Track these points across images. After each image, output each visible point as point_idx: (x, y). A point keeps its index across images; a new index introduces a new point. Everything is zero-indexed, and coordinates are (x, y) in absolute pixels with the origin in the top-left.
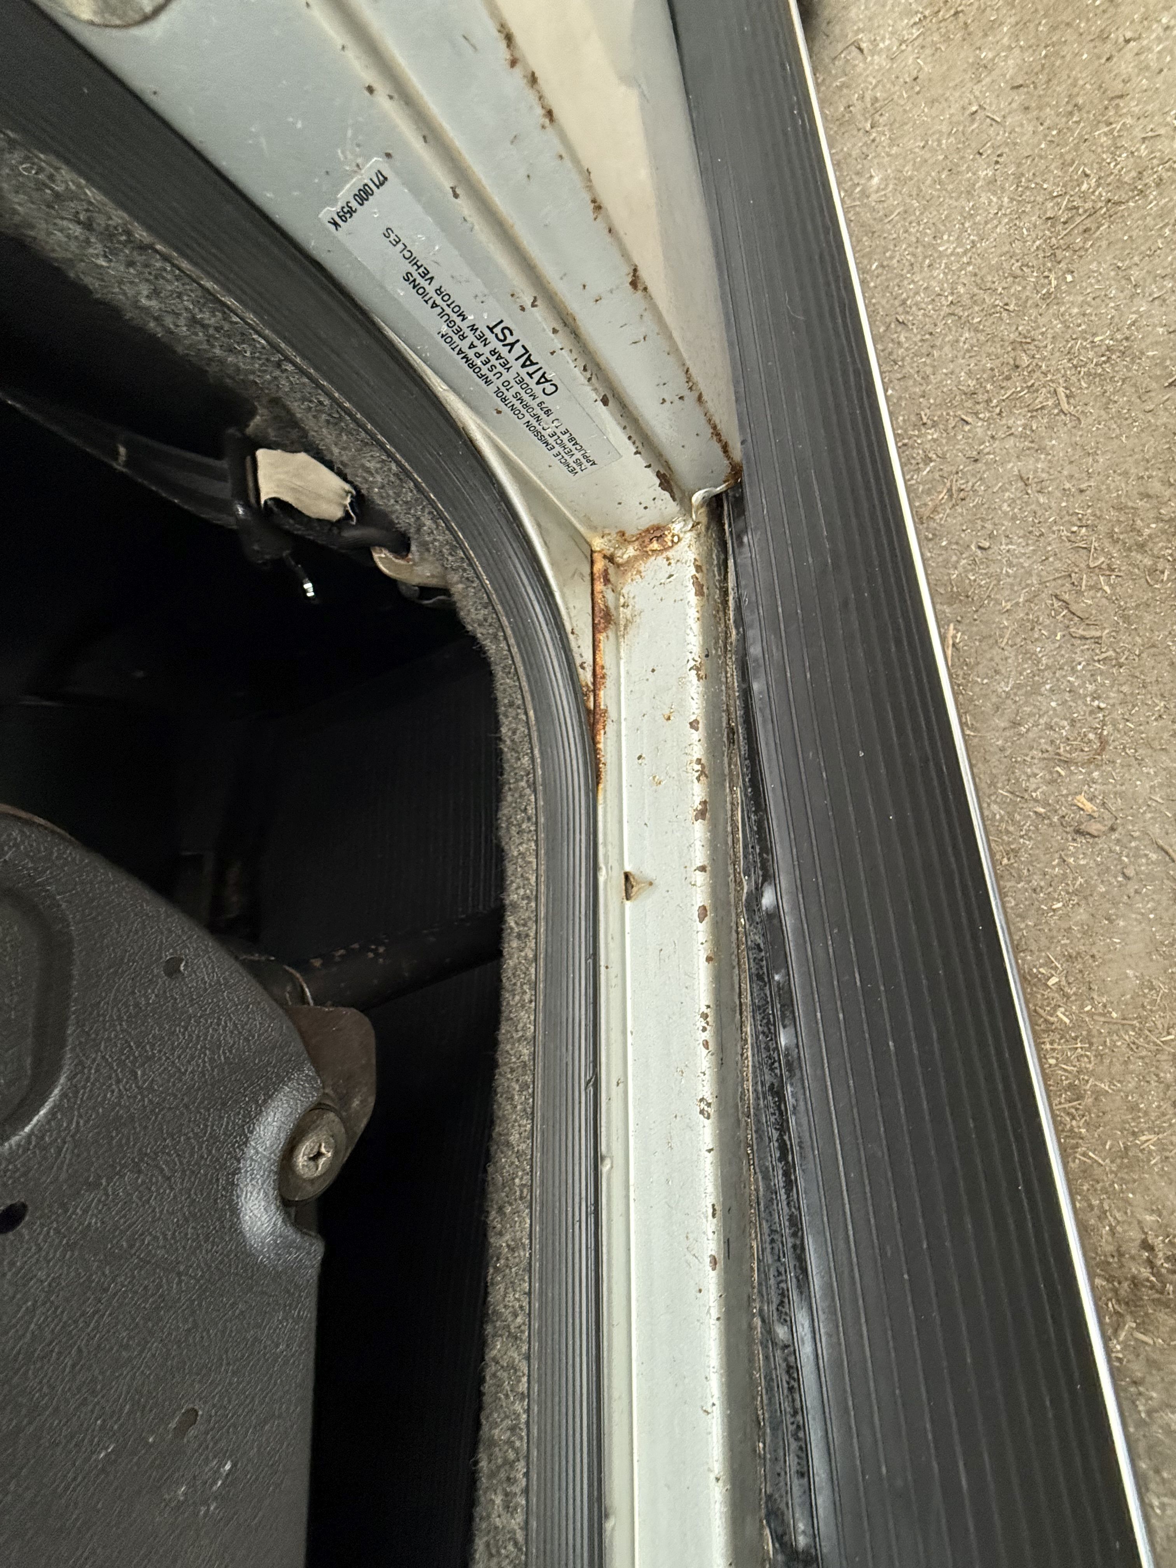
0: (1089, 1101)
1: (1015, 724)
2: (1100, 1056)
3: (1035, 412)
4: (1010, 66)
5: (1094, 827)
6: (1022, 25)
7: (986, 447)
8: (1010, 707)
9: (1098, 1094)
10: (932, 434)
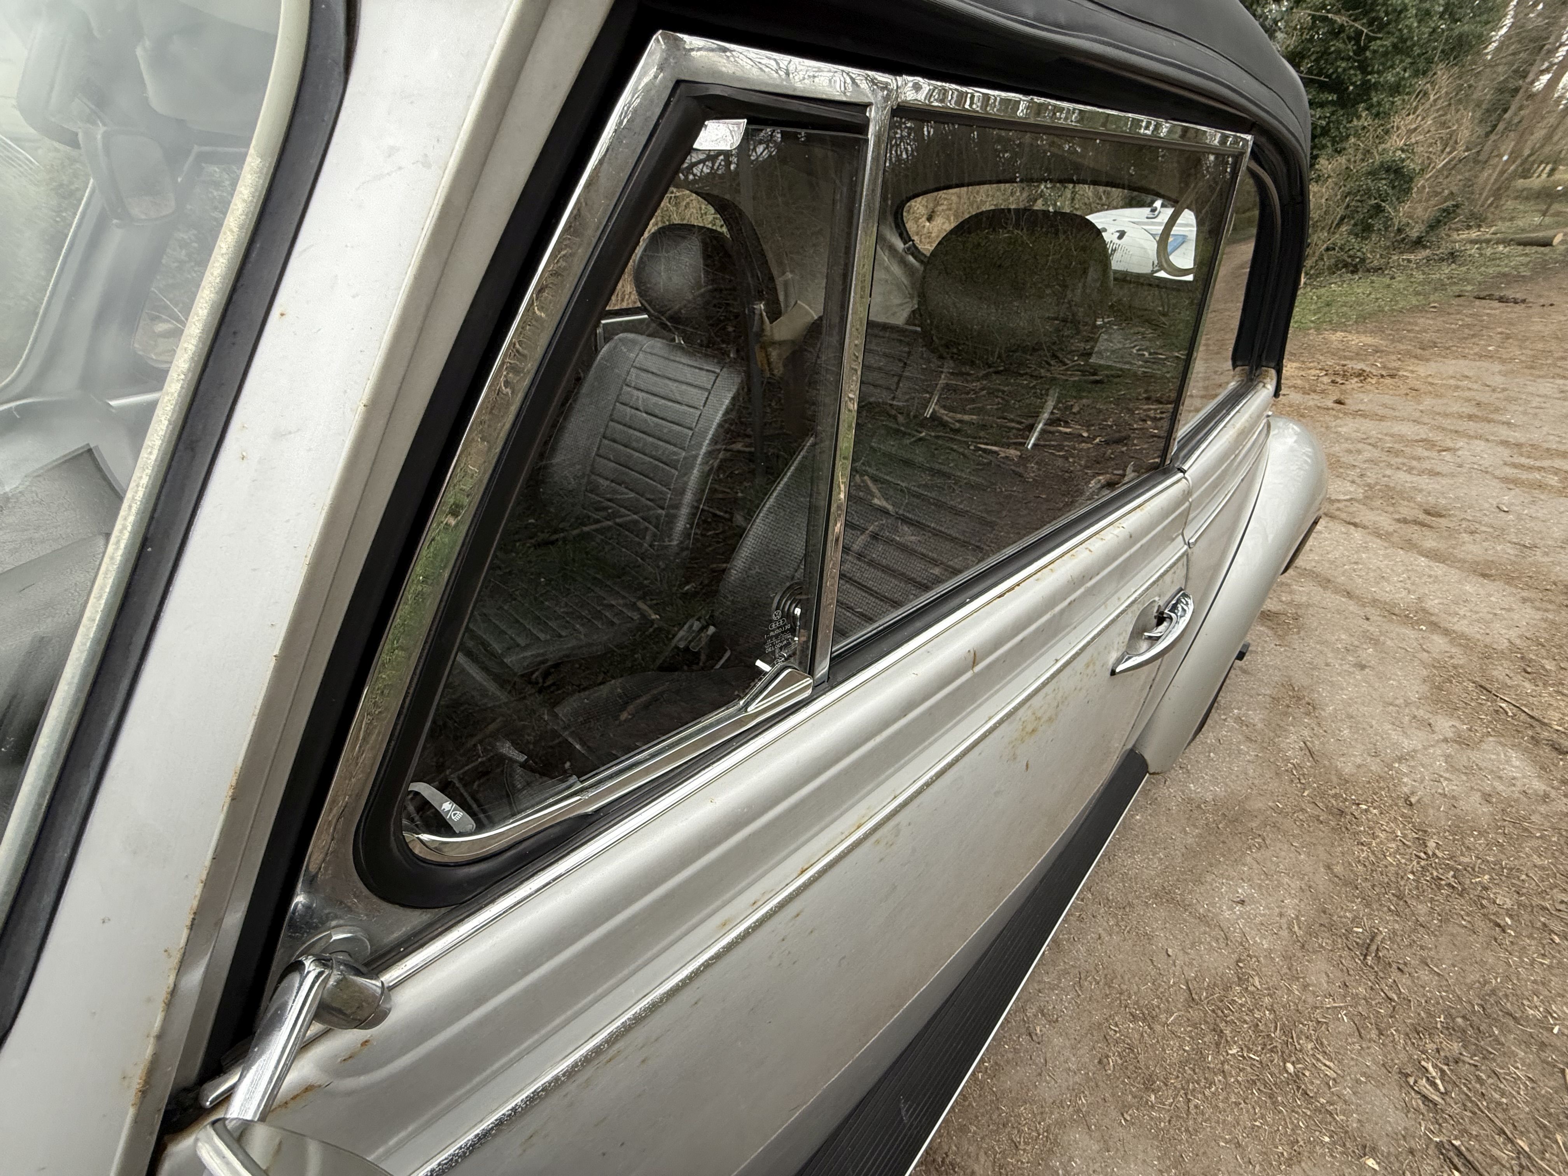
0: (967, 1103)
1: (1040, 991)
2: (980, 1096)
3: (1117, 925)
4: (1190, 841)
5: (1034, 1037)
6: (1200, 836)
7: (1099, 917)
8: (1042, 986)
9: (970, 1104)
10: (1090, 896)
